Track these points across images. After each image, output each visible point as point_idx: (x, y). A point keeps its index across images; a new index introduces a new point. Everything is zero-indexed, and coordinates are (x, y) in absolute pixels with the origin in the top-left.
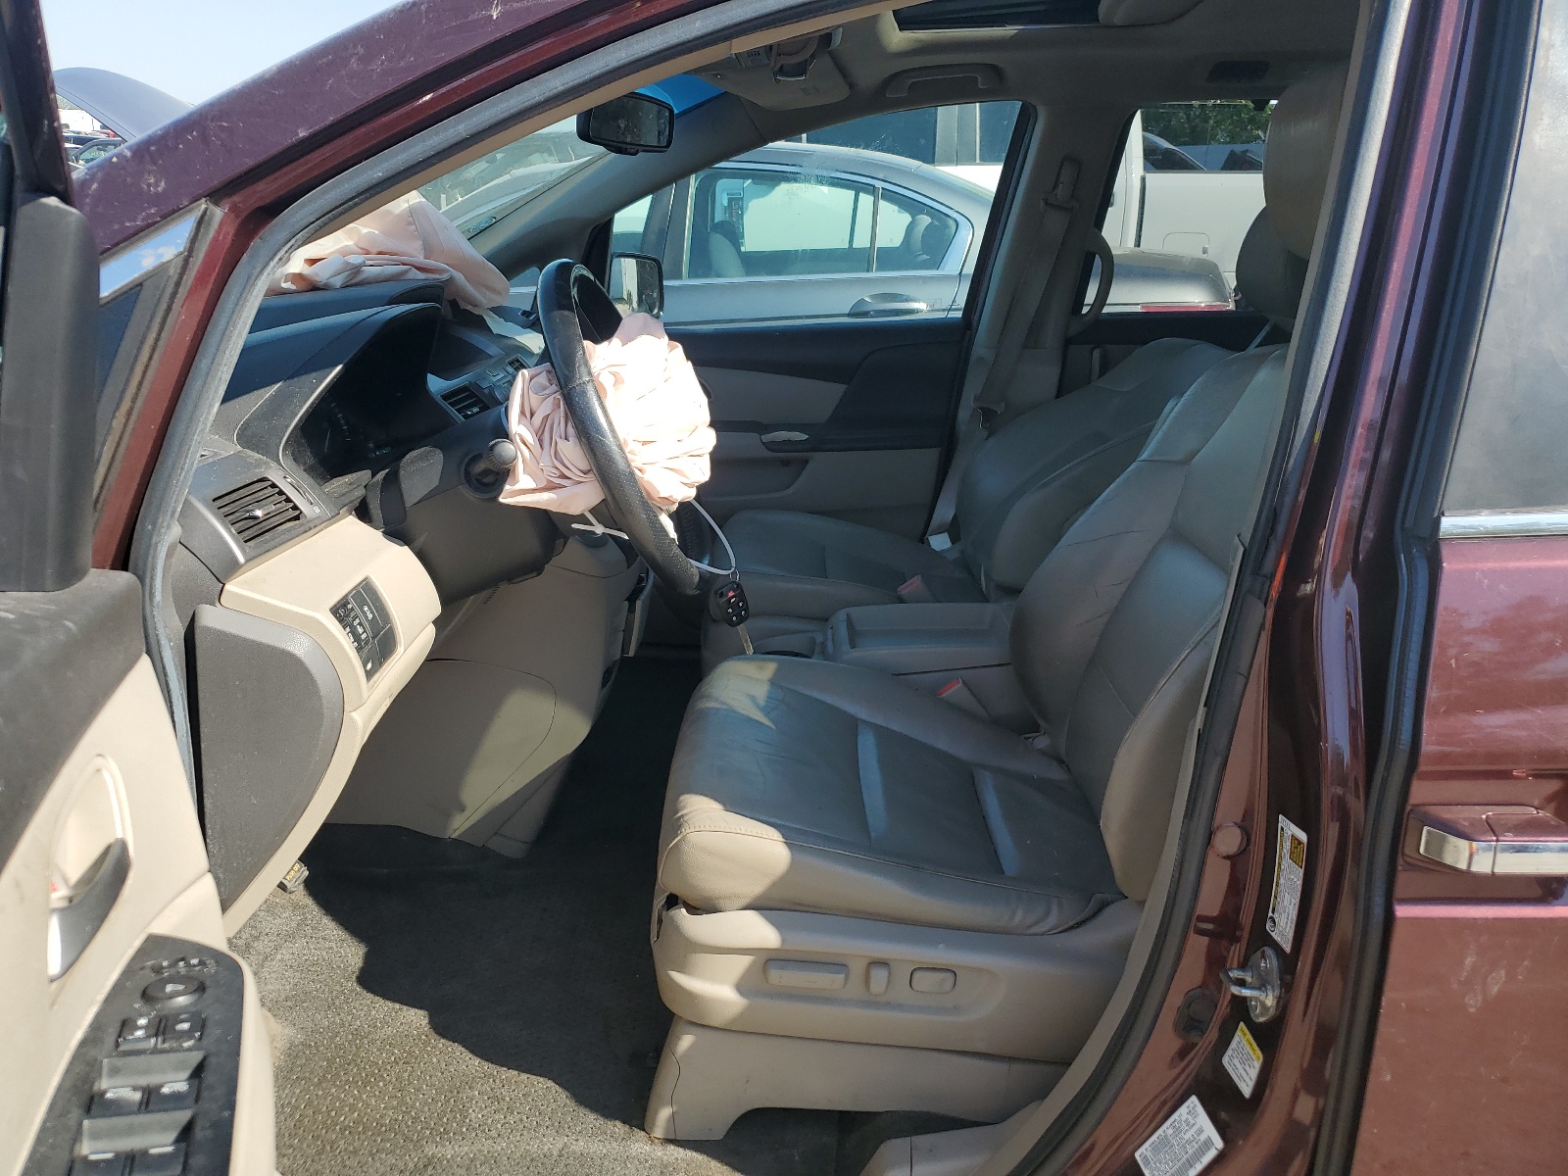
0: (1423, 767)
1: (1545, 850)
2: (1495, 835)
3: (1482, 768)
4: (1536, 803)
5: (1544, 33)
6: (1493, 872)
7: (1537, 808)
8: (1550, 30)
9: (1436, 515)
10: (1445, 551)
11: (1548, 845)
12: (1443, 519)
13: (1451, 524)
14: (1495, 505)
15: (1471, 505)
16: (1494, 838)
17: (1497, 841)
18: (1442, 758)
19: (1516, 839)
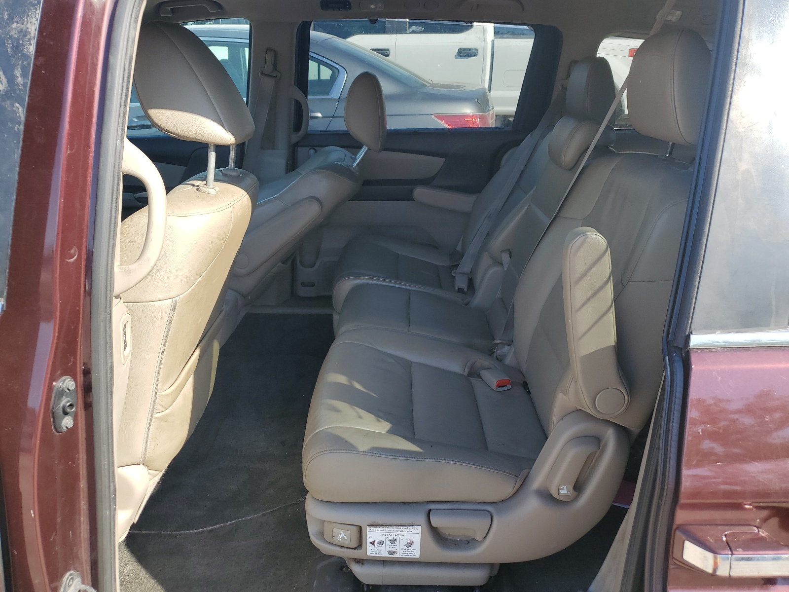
0: (683, 500)
1: (764, 559)
2: (731, 550)
3: (721, 501)
4: (757, 524)
5: (745, 32)
6: (730, 576)
7: (758, 528)
8: (749, 30)
9: (687, 334)
10: (694, 358)
11: (765, 557)
12: (692, 337)
13: (696, 340)
14: (725, 328)
15: (709, 328)
16: (730, 552)
17: (732, 554)
18: (695, 494)
19: (744, 553)
